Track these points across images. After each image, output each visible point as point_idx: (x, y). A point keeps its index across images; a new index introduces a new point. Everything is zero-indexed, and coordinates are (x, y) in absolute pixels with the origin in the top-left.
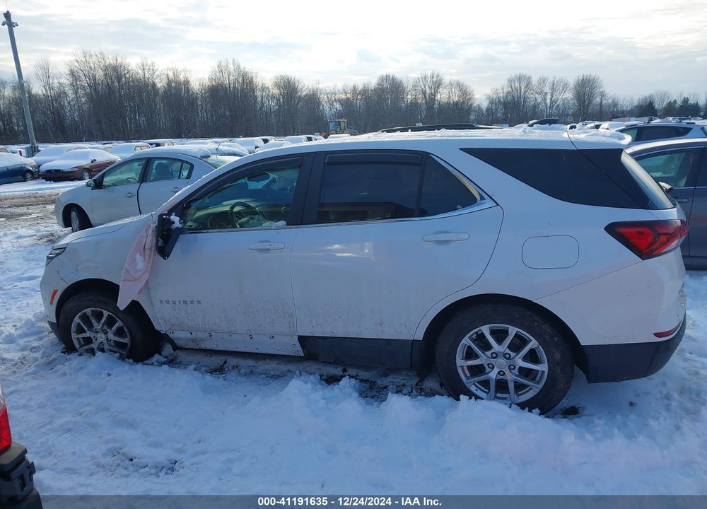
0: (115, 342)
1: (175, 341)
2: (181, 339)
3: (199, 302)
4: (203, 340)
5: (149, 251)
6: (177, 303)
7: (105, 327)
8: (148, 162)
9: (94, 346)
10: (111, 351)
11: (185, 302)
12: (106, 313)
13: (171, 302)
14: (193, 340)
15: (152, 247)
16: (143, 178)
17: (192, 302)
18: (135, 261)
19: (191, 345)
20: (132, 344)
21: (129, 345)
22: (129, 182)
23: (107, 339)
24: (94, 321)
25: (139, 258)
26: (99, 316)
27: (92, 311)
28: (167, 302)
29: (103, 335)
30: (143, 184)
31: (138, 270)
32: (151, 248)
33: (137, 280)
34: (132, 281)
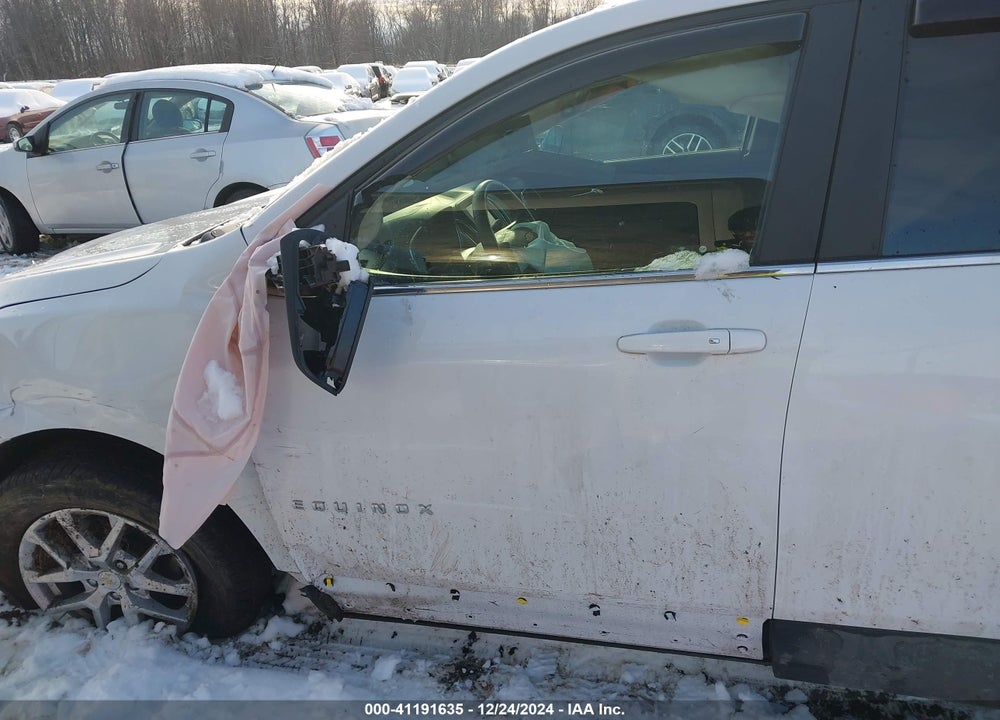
0: (152, 594)
1: (337, 600)
2: (357, 597)
3: (426, 509)
4: (424, 602)
5: (253, 358)
6: (352, 509)
7: (119, 555)
8: (137, 98)
9: (93, 602)
10: (143, 618)
11: (381, 509)
12: (118, 524)
13: (330, 505)
14: (395, 601)
15: (260, 344)
16: (132, 131)
17: (402, 510)
18: (206, 387)
19: (386, 609)
20: (200, 597)
21: (195, 601)
22: (102, 142)
23: (128, 586)
24: (82, 543)
25: (217, 379)
26: (97, 529)
27: (73, 515)
28: (319, 507)
29: (114, 577)
30: (133, 145)
31: (220, 421)
32: (258, 351)
33: (220, 452)
34: (202, 454)
